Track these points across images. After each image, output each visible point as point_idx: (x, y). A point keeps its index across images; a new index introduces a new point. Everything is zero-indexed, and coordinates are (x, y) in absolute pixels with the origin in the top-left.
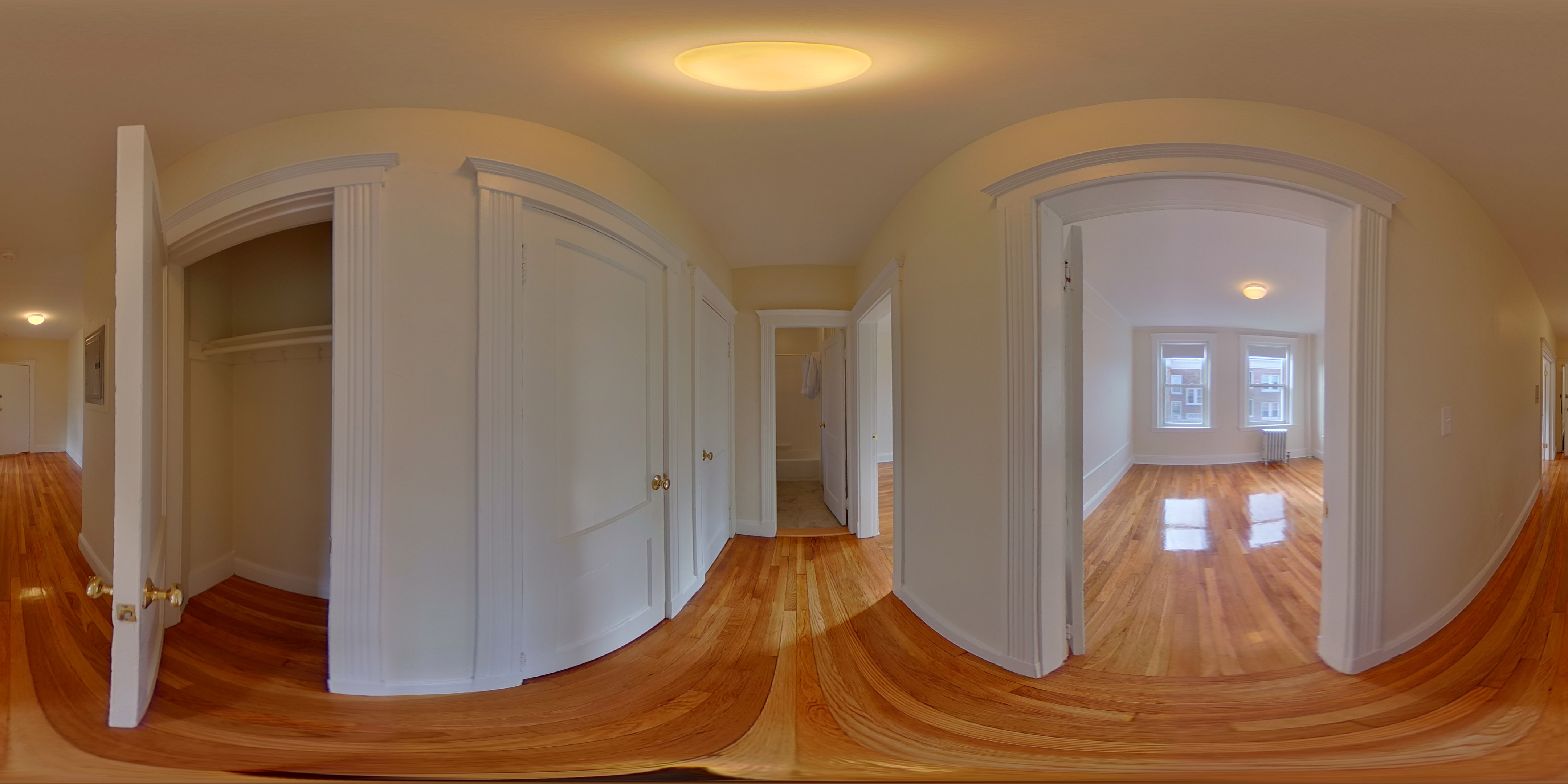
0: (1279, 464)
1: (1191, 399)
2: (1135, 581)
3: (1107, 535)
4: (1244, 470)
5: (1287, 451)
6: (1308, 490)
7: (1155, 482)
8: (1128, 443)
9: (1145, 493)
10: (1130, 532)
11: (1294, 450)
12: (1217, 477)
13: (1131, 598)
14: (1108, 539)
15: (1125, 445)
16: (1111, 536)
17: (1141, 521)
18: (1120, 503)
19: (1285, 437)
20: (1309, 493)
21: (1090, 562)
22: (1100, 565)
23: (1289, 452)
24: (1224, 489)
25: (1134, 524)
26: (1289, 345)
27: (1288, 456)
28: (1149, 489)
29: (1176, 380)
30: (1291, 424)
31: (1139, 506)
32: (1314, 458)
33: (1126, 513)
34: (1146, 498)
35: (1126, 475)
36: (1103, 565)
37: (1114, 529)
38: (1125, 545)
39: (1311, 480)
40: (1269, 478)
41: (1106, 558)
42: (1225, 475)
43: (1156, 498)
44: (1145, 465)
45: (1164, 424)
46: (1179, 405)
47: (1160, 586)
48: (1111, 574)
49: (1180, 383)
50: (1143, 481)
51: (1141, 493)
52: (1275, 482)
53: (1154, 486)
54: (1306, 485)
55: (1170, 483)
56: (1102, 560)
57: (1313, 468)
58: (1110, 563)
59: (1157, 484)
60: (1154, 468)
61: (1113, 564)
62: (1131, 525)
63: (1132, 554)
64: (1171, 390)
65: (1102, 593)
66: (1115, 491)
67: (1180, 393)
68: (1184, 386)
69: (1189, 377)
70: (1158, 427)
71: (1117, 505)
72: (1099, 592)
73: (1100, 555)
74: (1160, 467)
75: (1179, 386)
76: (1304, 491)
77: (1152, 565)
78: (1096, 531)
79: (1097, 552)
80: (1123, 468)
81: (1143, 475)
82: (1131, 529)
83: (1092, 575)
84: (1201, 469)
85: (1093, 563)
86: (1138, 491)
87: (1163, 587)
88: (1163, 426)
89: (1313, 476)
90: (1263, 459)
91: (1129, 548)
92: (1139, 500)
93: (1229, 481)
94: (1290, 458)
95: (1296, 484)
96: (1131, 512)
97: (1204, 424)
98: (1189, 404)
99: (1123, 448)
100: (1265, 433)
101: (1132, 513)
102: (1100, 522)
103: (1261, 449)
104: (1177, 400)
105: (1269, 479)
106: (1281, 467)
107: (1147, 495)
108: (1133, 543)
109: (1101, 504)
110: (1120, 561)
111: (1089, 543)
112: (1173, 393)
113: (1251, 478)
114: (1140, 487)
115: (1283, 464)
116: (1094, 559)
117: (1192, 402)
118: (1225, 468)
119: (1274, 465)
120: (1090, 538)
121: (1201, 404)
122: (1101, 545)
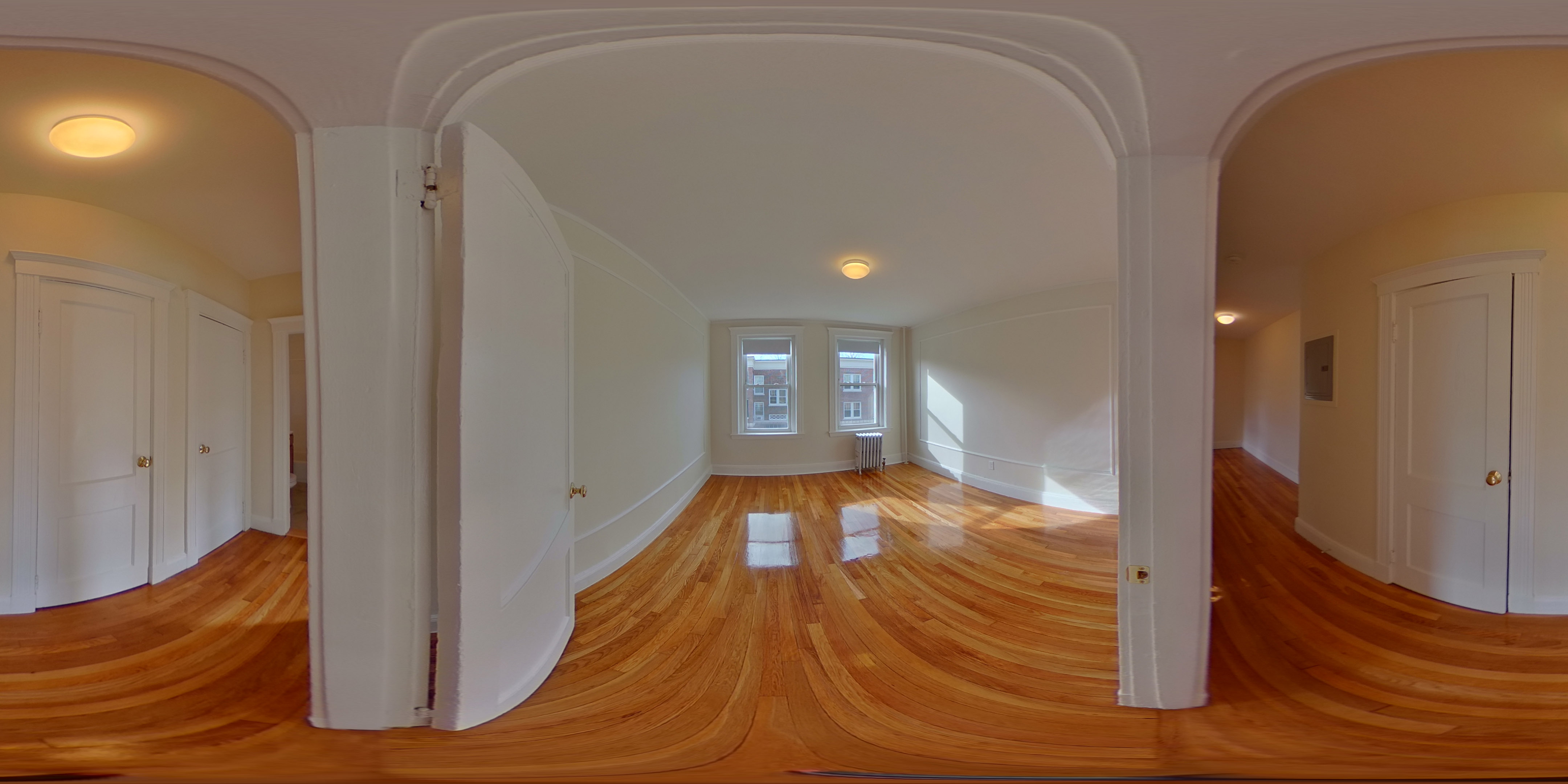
0: (874, 472)
1: (774, 400)
2: (692, 645)
3: (667, 574)
4: (837, 481)
5: (883, 457)
6: (914, 504)
7: (736, 498)
8: (704, 453)
9: (723, 515)
10: (699, 570)
11: (890, 456)
12: (806, 490)
13: (677, 671)
14: (667, 580)
15: (702, 455)
16: (672, 575)
17: (714, 554)
18: (690, 528)
19: (881, 442)
20: (918, 509)
21: (632, 613)
22: (645, 618)
23: (884, 459)
24: (817, 508)
25: (705, 558)
26: (882, 340)
27: (884, 464)
28: (727, 508)
29: (759, 380)
30: (885, 427)
31: (714, 533)
32: (910, 463)
33: (697, 542)
34: (723, 521)
35: (702, 490)
36: (649, 618)
37: (677, 565)
38: (688, 590)
39: (915, 492)
40: (867, 490)
41: (657, 608)
42: (816, 488)
43: (736, 520)
44: (724, 477)
45: (746, 430)
46: (762, 406)
47: (734, 653)
48: (658, 631)
49: (763, 384)
50: (722, 497)
51: (717, 515)
52: (876, 496)
53: (734, 505)
54: (912, 499)
55: (753, 500)
56: (650, 610)
57: (913, 476)
58: (660, 615)
59: (738, 502)
60: (734, 480)
61: (664, 618)
62: (700, 560)
63: (697, 604)
64: (754, 391)
65: (630, 660)
66: (686, 511)
67: (763, 394)
68: (766, 388)
69: (772, 377)
70: (739, 434)
71: (686, 530)
72: (626, 657)
73: (650, 603)
74: (742, 480)
75: (762, 386)
76: (911, 506)
77: (725, 620)
78: (653, 568)
79: (646, 598)
80: (698, 482)
81: (722, 490)
82: (701, 566)
83: (627, 632)
84: (788, 481)
85: (636, 614)
86: (714, 512)
87: (738, 654)
88: (745, 432)
89: (916, 486)
90: (856, 467)
91: (694, 594)
92: (714, 524)
93: (821, 496)
94: (886, 464)
95: (900, 498)
96: (703, 540)
97: (790, 428)
98: (771, 405)
99: (699, 457)
100: (858, 438)
101: (704, 542)
102: (661, 554)
103: (854, 456)
104: (760, 401)
105: (867, 492)
106: (875, 475)
107: (725, 517)
108: (700, 587)
109: (667, 528)
110: (677, 614)
111: (638, 585)
112: (755, 394)
113: (846, 491)
114: (717, 506)
115: (879, 472)
116: (638, 608)
117: (776, 403)
118: (814, 478)
119: (869, 473)
120: (642, 577)
121: (786, 404)
122: (655, 588)
